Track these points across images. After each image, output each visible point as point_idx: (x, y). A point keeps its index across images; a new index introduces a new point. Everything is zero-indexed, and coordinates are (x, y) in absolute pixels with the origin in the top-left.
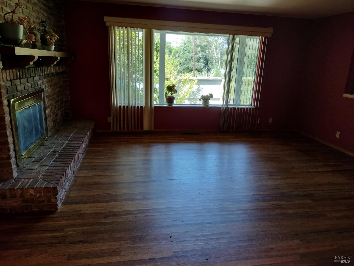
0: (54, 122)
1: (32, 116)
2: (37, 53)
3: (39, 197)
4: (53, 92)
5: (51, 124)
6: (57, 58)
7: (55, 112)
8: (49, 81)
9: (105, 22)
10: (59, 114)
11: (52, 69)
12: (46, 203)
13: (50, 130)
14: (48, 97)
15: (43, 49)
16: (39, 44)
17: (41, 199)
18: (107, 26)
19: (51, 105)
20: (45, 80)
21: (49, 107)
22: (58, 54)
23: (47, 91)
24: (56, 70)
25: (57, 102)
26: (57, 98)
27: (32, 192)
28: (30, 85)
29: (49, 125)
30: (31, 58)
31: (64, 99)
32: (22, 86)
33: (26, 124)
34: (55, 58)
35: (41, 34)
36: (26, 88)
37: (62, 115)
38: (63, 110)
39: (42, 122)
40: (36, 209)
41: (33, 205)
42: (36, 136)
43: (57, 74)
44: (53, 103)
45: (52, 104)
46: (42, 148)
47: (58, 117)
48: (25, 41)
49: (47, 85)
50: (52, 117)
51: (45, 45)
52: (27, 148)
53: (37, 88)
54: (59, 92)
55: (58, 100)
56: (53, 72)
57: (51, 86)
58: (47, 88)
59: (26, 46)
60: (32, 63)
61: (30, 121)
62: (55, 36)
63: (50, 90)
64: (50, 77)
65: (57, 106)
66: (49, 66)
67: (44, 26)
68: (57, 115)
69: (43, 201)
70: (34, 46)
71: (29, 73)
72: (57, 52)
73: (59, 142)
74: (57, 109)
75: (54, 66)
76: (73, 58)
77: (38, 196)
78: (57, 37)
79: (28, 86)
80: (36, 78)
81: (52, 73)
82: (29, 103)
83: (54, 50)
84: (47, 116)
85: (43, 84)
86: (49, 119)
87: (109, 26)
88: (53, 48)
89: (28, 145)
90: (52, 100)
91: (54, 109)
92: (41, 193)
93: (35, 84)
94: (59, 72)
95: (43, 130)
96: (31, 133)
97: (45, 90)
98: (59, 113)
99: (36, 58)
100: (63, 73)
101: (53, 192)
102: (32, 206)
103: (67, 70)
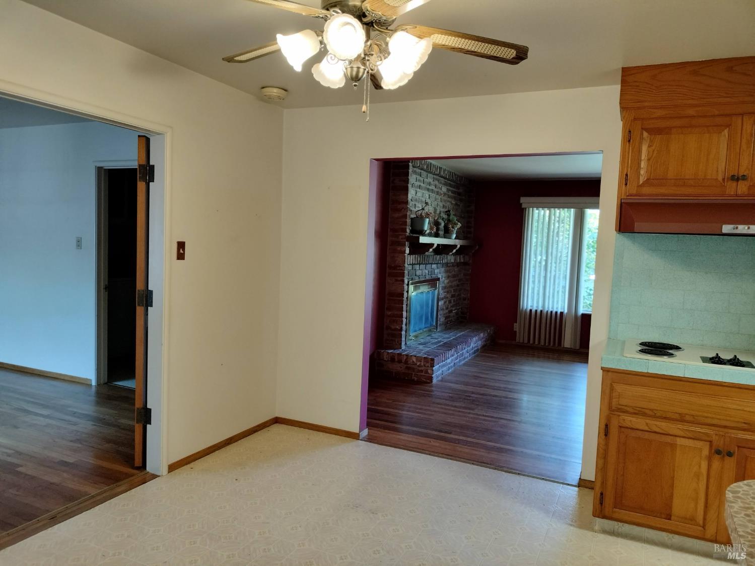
0: (446, 318)
1: (425, 303)
2: (436, 241)
3: (420, 366)
4: (450, 284)
5: (442, 319)
6: (457, 246)
7: (449, 307)
8: (446, 272)
9: (521, 204)
10: (453, 312)
11: (450, 258)
12: (423, 374)
13: (440, 325)
14: (444, 288)
15: (445, 237)
16: (441, 233)
17: (420, 369)
18: (523, 208)
19: (445, 297)
20: (443, 269)
21: (442, 299)
22: (458, 243)
23: (443, 282)
24: (455, 260)
25: (453, 296)
26: (454, 292)
27: (414, 359)
28: (427, 272)
29: (440, 319)
30: (431, 245)
31: (462, 295)
32: (421, 271)
33: (418, 308)
34: (455, 246)
35: (444, 222)
36: (424, 274)
37: (457, 313)
38: (459, 309)
39: (433, 312)
40: (415, 378)
41: (414, 373)
42: (425, 324)
43: (458, 265)
44: (448, 296)
45: (447, 298)
46: (429, 338)
47: (452, 314)
48: (428, 231)
49: (444, 275)
50: (445, 312)
51: (447, 233)
52: (415, 331)
53: (434, 276)
54: (458, 286)
55: (455, 295)
56: (452, 261)
57: (448, 277)
58: (443, 279)
59: (430, 235)
60: (431, 250)
61: (422, 307)
62: (456, 224)
63: (446, 281)
64: (449, 267)
65: (452, 301)
66: (448, 254)
67: (449, 215)
68: (451, 311)
69: (422, 371)
70: (437, 235)
71: (428, 260)
72: (457, 240)
73: (447, 336)
74: (451, 304)
75: (453, 254)
76: (477, 247)
77: (418, 364)
78: (459, 225)
79: (426, 273)
80: (434, 266)
81: (451, 263)
82: (424, 289)
83: (455, 239)
84: (439, 308)
85: (440, 273)
86: (440, 312)
87: (526, 208)
88: (454, 236)
89: (417, 329)
90: (448, 292)
91: (449, 303)
92: (421, 362)
93: (432, 272)
94: (459, 263)
95: (433, 321)
96: (421, 318)
97: (441, 280)
98: (454, 310)
99: (435, 246)
100: (465, 264)
101: (431, 363)
102: (412, 374)
103: (471, 261)
